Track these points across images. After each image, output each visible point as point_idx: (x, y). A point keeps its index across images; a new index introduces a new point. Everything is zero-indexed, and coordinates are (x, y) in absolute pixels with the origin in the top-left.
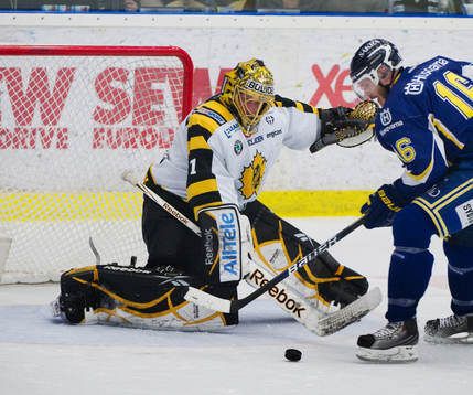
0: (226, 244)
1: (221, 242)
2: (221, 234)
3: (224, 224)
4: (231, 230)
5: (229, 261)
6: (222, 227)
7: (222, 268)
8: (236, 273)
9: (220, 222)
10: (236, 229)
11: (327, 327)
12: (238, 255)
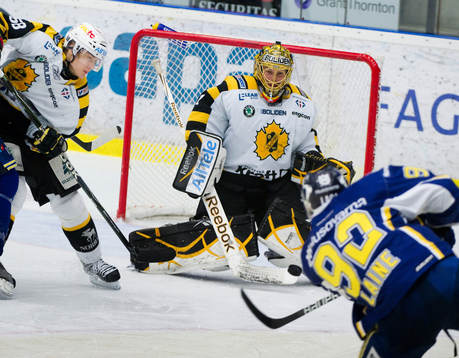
0: (201, 164)
1: (199, 161)
2: (201, 154)
3: (206, 148)
4: (210, 155)
5: (199, 178)
6: (204, 150)
7: (191, 181)
8: (200, 189)
9: (204, 145)
10: (215, 156)
11: (244, 272)
12: (207, 177)
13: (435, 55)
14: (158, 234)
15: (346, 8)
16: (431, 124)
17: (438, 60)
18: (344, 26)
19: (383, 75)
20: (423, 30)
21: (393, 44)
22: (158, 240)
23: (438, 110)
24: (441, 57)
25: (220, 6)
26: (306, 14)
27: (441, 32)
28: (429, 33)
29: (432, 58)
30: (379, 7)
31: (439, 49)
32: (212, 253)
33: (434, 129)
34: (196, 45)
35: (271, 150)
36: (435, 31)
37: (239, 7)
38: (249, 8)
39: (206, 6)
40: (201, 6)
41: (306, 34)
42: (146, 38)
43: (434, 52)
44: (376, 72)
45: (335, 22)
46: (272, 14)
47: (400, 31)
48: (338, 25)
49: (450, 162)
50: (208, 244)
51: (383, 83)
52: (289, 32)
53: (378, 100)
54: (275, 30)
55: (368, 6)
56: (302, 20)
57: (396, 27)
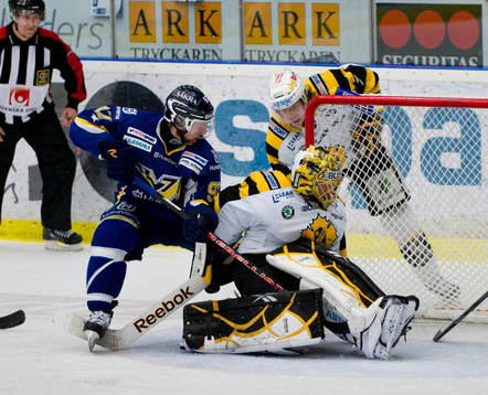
14: (216, 308)
22: (215, 315)
25: (409, 59)
32: (273, 333)
34: (385, 110)
38: (444, 58)
39: (392, 62)
40: (385, 62)
42: (322, 107)
46: (472, 64)
50: (268, 322)
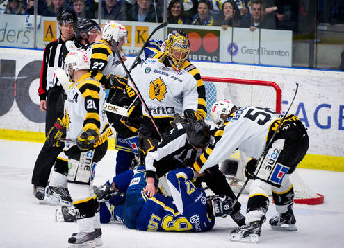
13: (314, 81)
15: (259, 54)
16: (314, 123)
17: (316, 83)
18: (258, 65)
19: (283, 94)
20: (307, 66)
21: (289, 75)
23: (318, 114)
24: (318, 82)
26: (235, 59)
27: (318, 66)
28: (311, 68)
29: (312, 82)
30: (280, 53)
31: (317, 77)
33: (315, 126)
35: (156, 95)
36: (314, 66)
37: (194, 56)
38: (200, 56)
41: (236, 71)
43: (314, 79)
44: (279, 92)
45: (253, 63)
46: (214, 60)
47: (293, 67)
48: (255, 65)
49: (327, 145)
51: (283, 99)
52: (226, 70)
53: (281, 109)
54: (216, 70)
55: (272, 52)
56: (232, 63)
57: (290, 65)
